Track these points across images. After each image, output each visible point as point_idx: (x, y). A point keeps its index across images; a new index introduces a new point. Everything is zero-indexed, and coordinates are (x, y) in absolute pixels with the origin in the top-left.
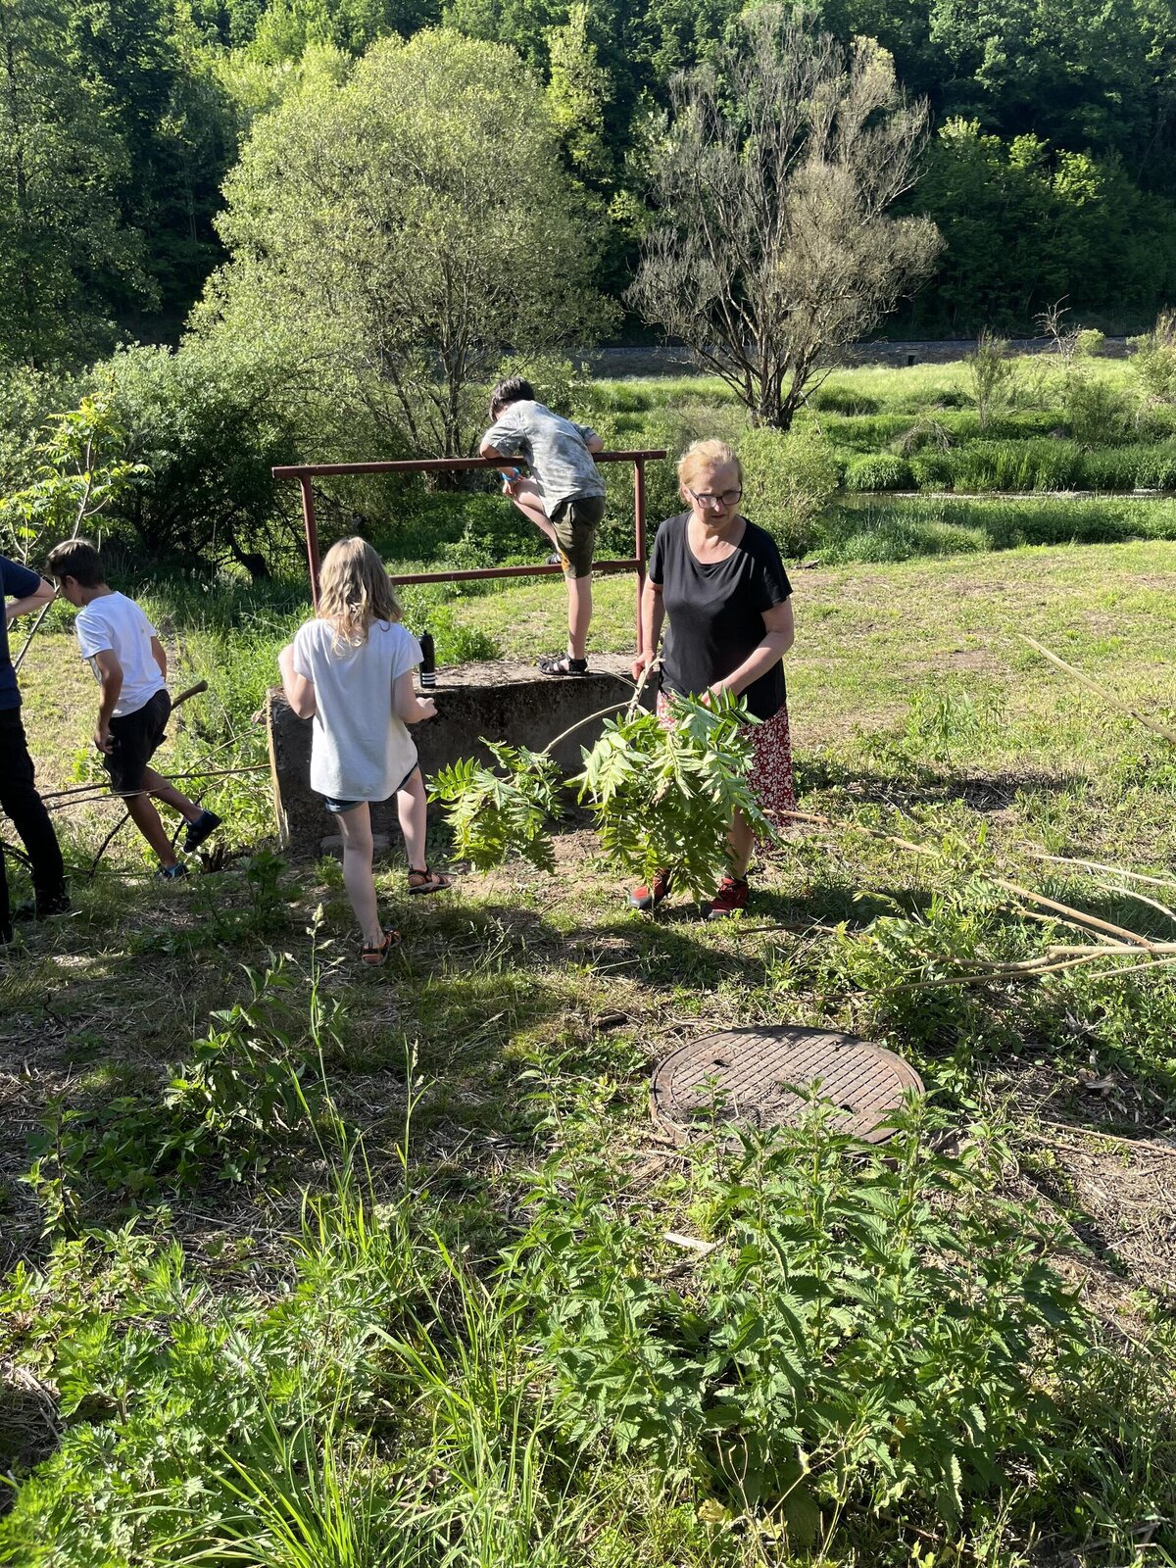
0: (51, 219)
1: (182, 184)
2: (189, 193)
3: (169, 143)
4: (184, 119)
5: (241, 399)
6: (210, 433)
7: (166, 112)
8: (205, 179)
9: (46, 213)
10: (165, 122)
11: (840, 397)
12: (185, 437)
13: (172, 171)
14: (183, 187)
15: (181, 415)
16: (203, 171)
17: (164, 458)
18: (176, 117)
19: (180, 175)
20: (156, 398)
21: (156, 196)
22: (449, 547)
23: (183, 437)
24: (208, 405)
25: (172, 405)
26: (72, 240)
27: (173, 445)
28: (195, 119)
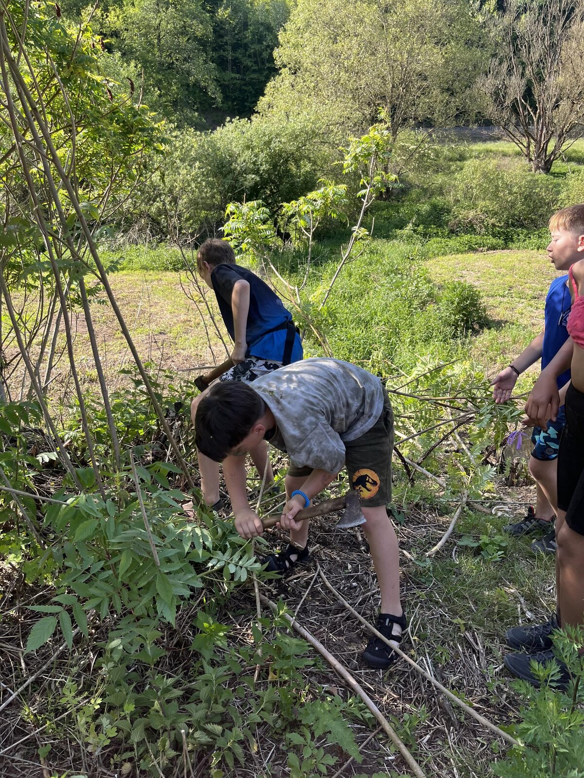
0: (172, 59)
1: (226, 43)
2: (229, 48)
3: (221, 22)
4: (230, 9)
5: (291, 147)
6: (275, 166)
7: (221, 6)
8: (238, 40)
9: (170, 55)
10: (220, 11)
11: (573, 155)
12: (263, 167)
13: (221, 36)
14: (227, 45)
15: (262, 155)
16: (237, 36)
17: (253, 179)
18: (226, 9)
19: (226, 38)
20: (248, 147)
21: (214, 50)
22: (398, 231)
23: (262, 168)
24: (275, 151)
25: (256, 151)
26: (182, 70)
27: (257, 172)
28: (235, 10)
